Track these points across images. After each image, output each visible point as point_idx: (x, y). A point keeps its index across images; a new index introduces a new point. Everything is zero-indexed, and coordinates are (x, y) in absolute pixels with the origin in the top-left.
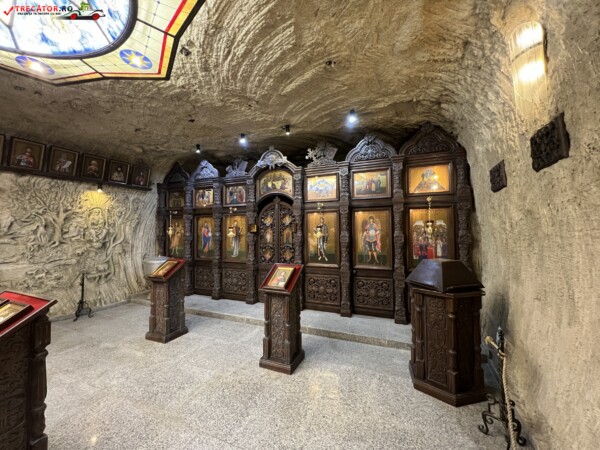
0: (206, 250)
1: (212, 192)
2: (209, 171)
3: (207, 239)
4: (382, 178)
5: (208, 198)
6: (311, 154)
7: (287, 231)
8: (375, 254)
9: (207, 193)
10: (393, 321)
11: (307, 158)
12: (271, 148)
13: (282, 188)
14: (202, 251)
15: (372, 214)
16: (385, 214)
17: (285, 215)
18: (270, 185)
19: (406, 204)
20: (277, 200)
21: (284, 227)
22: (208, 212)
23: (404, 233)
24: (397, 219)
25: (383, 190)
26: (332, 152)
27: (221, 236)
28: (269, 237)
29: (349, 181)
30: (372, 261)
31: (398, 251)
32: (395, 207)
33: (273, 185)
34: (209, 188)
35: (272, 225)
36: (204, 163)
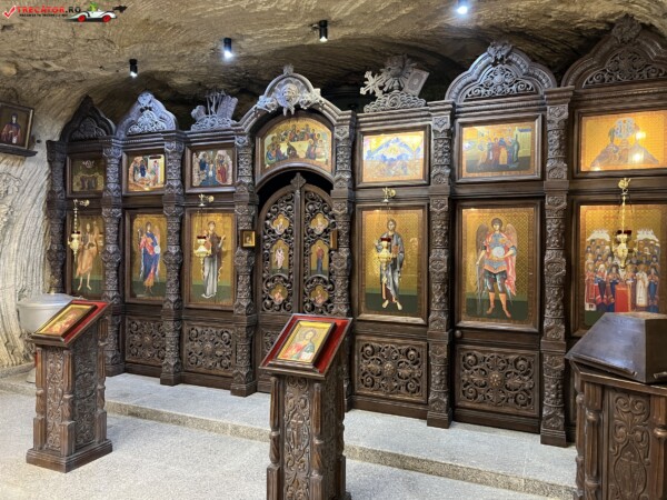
0: (149, 282)
1: (161, 161)
2: (154, 116)
3: (150, 259)
4: (523, 137)
5: (154, 175)
6: (372, 83)
7: (319, 247)
8: (502, 298)
9: (151, 162)
10: (538, 437)
11: (363, 91)
12: (288, 70)
13: (311, 155)
14: (141, 285)
15: (499, 213)
16: (526, 215)
17: (314, 213)
18: (284, 149)
19: (572, 193)
20: (299, 180)
21: (312, 237)
22: (152, 204)
23: (567, 256)
24: (552, 226)
25: (524, 163)
26: (417, 80)
27: (181, 253)
28: (280, 257)
29: (451, 142)
30: (498, 314)
31: (552, 293)
32: (548, 200)
33: (291, 148)
34: (156, 153)
35: (288, 234)
36: (146, 99)
